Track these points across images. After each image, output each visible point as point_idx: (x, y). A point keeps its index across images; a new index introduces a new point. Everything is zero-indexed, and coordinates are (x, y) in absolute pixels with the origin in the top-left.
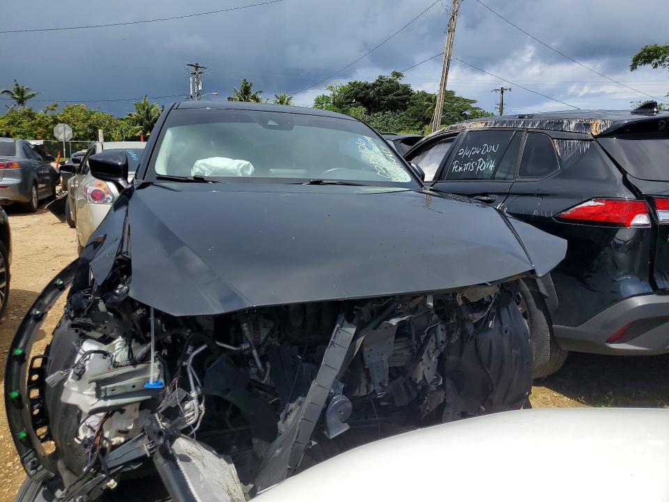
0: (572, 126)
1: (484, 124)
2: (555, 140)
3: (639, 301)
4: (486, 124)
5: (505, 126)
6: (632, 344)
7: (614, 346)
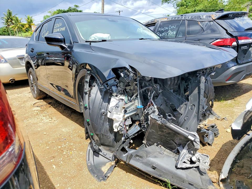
0: (204, 17)
1: (167, 19)
2: (199, 22)
3: (234, 68)
4: (168, 19)
5: (177, 19)
6: (232, 81)
7: (227, 82)
